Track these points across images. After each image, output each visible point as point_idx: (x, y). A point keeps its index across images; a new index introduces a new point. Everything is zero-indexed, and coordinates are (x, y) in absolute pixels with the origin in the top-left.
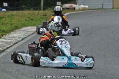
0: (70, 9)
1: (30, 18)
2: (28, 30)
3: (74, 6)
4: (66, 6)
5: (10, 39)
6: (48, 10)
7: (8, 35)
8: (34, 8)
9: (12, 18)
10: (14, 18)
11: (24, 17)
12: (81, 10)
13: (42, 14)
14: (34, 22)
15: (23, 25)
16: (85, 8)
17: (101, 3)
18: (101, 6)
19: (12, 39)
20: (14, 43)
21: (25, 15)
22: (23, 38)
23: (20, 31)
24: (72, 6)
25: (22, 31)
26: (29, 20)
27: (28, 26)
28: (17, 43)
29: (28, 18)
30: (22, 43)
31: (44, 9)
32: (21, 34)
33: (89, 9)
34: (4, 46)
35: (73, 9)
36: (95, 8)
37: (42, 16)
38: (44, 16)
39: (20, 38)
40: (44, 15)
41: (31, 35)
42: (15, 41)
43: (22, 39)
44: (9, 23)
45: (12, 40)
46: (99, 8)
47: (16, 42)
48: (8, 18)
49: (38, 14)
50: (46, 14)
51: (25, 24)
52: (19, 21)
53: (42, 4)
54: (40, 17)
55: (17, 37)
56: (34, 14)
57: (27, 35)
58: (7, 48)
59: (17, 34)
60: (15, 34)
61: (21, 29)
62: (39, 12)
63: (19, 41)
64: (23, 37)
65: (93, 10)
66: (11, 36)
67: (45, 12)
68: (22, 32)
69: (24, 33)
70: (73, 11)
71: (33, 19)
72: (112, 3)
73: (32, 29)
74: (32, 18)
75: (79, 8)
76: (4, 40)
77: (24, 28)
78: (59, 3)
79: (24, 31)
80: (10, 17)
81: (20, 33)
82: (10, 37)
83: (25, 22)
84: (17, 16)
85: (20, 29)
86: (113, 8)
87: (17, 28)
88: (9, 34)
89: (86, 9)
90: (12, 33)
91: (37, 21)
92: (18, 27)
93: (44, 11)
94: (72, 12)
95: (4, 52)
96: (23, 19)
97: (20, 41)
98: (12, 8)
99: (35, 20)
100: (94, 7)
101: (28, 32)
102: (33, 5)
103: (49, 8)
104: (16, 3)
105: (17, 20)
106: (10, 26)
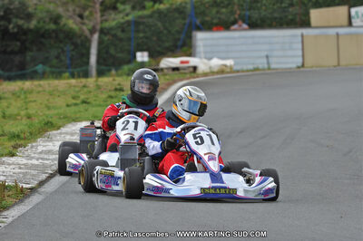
0: (181, 71)
1: (79, 97)
3: (193, 61)
4: (171, 63)
5: (42, 156)
7: (31, 147)
10: (33, 99)
11: (59, 96)
12: (218, 73)
14: (92, 109)
15: (64, 118)
16: (225, 66)
19: (46, 156)
21: (61, 89)
23: (61, 133)
24: (187, 62)
25: (67, 133)
26: (76, 105)
27: (81, 121)
29: (74, 98)
34: (28, 177)
35: (191, 69)
37: (110, 91)
38: (117, 93)
40: (116, 90)
44: (23, 113)
45: (47, 159)
48: (16, 101)
50: (119, 84)
51: (68, 115)
52: (49, 108)
54: (104, 96)
56: (84, 86)
58: (42, 183)
59: (56, 143)
60: (50, 144)
61: (63, 130)
62: (96, 81)
65: (250, 73)
66: (40, 149)
67: (114, 80)
68: (68, 137)
70: (193, 74)
71: (88, 101)
72: (300, 53)
74: (82, 97)
75: (210, 68)
76: (25, 161)
77: (70, 125)
79: (72, 134)
80: (19, 97)
82: (41, 153)
83: (68, 109)
84: (39, 92)
85: (58, 128)
88: (34, 144)
89: (229, 70)
90: (39, 140)
91: (100, 105)
92: (54, 122)
95: (37, 194)
96: (60, 102)
98: (6, 74)
99: (94, 103)
102: (68, 62)
103: (113, 72)
104: (17, 59)
105: (41, 104)
106: (25, 121)
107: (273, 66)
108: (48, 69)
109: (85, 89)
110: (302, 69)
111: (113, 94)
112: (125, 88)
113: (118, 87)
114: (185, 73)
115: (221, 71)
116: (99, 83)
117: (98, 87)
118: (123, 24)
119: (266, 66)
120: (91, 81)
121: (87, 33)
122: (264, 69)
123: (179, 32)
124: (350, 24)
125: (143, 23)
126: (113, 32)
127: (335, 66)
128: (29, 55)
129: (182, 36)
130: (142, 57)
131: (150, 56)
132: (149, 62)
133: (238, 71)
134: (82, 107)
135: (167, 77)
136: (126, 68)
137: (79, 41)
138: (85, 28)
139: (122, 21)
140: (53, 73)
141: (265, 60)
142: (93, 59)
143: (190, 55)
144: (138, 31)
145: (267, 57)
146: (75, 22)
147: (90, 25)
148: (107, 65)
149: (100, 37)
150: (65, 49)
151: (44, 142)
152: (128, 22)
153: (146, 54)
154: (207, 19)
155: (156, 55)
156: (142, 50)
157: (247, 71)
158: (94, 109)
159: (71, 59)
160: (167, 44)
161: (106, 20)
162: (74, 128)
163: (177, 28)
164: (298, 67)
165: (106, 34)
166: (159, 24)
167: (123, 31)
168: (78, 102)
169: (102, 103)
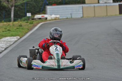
0: (42, 19)
1: (7, 29)
2: (8, 40)
3: (46, 16)
4: (38, 16)
8: (5, 19)
12: (54, 20)
15: (2, 35)
16: (57, 17)
21: (1, 26)
24: (44, 16)
26: (6, 31)
27: (7, 37)
29: (5, 29)
30: (6, 53)
32: (2, 44)
35: (45, 19)
37: (18, 26)
38: (20, 27)
39: (3, 48)
40: (19, 26)
41: (12, 44)
43: (5, 49)
50: (21, 24)
51: (3, 35)
54: (15, 28)
56: (9, 25)
57: (8, 44)
61: (1, 40)
62: (13, 23)
64: (5, 47)
65: (65, 20)
67: (19, 23)
68: (3, 42)
69: (5, 43)
71: (10, 30)
72: (82, 12)
73: (12, 39)
74: (8, 29)
75: (51, 18)
77: (3, 38)
79: (4, 41)
83: (3, 33)
86: (83, 17)
89: (57, 19)
91: (14, 31)
96: (1, 30)
97: (4, 51)
103: (19, 20)
107: (73, 17)
109: (9, 26)
110: (82, 18)
111: (18, 27)
112: (22, 25)
113: (20, 25)
114: (43, 20)
115: (55, 19)
116: (14, 24)
117: (14, 25)
118: (22, 4)
119: (71, 17)
120: (11, 23)
121: (10, 7)
122: (70, 18)
123: (41, 6)
124: (99, 3)
125: (29, 3)
126: (19, 6)
127: (93, 17)
129: (42, 8)
130: (29, 15)
131: (32, 14)
132: (31, 16)
133: (61, 19)
134: (8, 32)
135: (37, 21)
136: (23, 18)
137: (7, 10)
138: (9, 5)
139: (22, 3)
141: (70, 15)
142: (12, 16)
143: (45, 14)
144: (27, 6)
145: (71, 14)
146: (6, 3)
147: (11, 4)
148: (17, 18)
149: (14, 8)
150: (3, 12)
152: (24, 3)
153: (30, 14)
154: (51, 1)
155: (33, 14)
156: (29, 12)
157: (64, 19)
158: (12, 33)
159: (5, 16)
160: (37, 10)
161: (16, 3)
162: (5, 39)
163: (40, 5)
164: (81, 17)
165: (17, 7)
166: (35, 4)
167: (22, 6)
168: (7, 30)
169: (15, 31)
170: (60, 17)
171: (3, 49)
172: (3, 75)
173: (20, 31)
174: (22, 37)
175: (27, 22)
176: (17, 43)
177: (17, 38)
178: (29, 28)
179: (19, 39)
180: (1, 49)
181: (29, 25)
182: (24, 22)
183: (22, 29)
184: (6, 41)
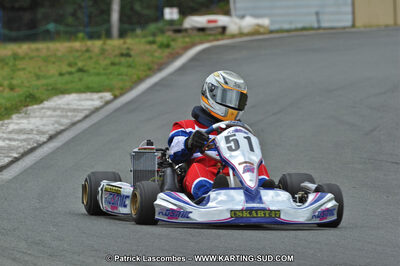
0: (208, 32)
1: (76, 64)
2: (68, 104)
3: (222, 20)
4: (197, 22)
5: (11, 136)
6: (137, 36)
7: (2, 125)
8: (89, 29)
9: (14, 65)
11: (54, 63)
13: (117, 52)
14: (88, 79)
16: (259, 25)
17: (314, 10)
18: (314, 18)
19: (16, 137)
20: (21, 151)
21: (59, 54)
22: (51, 133)
23: (43, 108)
24: (215, 21)
25: (49, 109)
26: (70, 73)
27: (69, 93)
28: (32, 150)
29: (70, 65)
30: (50, 151)
31: (122, 34)
32: (45, 121)
33: (271, 32)
35: (220, 30)
36: (293, 26)
38: (123, 60)
39: (43, 133)
40: (122, 55)
41: (79, 121)
42: (24, 143)
43: (51, 138)
44: (6, 83)
45: (18, 140)
46: (307, 25)
47: (29, 147)
48: (2, 68)
49: (103, 51)
50: (128, 49)
51: (59, 86)
52: (38, 77)
53: (115, 16)
54: (108, 62)
55: (32, 130)
57: (66, 121)
59: (33, 120)
60: (25, 121)
61: (46, 104)
62: (104, 44)
63: (40, 145)
64: (51, 129)
65: (285, 34)
66: (12, 127)
67: (125, 43)
68: (49, 113)
69: (57, 116)
70: (220, 37)
71: (86, 68)
73: (83, 103)
74: (80, 64)
75: (240, 28)
77: (56, 98)
78: (171, 13)
79: (55, 109)
80: (7, 64)
81: (42, 117)
82: (10, 132)
83: (60, 78)
84: (31, 58)
85: (42, 102)
86: (353, 26)
87: (33, 99)
88: (6, 121)
89: (262, 30)
90: (14, 116)
91: (98, 74)
92: (37, 95)
93: (121, 41)
94: (218, 40)
96: (53, 70)
97: (44, 143)
99: (92, 71)
100: (291, 22)
101: (69, 114)
102: (86, 20)
103: (138, 31)
104: (27, 16)
105: (30, 72)
106: (7, 93)
108: (62, 28)
109: (87, 55)
110: (353, 30)
111: (117, 60)
112: (132, 53)
113: (125, 52)
114: (210, 35)
116: (107, 47)
128: (41, 12)
134: (77, 76)
135: (187, 39)
140: (66, 33)
148: (131, 23)
150: (83, 4)
151: (20, 118)
156: (171, 6)
159: (90, 17)
162: (60, 102)
168: (73, 70)
169: (102, 71)
170: (272, 22)
171: (44, 138)
172: (14, 230)
173: (119, 75)
174: (122, 94)
175: (153, 43)
176: (95, 118)
177: (101, 98)
178: (153, 62)
179: (108, 103)
180: (38, 138)
181: (155, 51)
182: (143, 40)
183: (130, 66)
184: (63, 110)
